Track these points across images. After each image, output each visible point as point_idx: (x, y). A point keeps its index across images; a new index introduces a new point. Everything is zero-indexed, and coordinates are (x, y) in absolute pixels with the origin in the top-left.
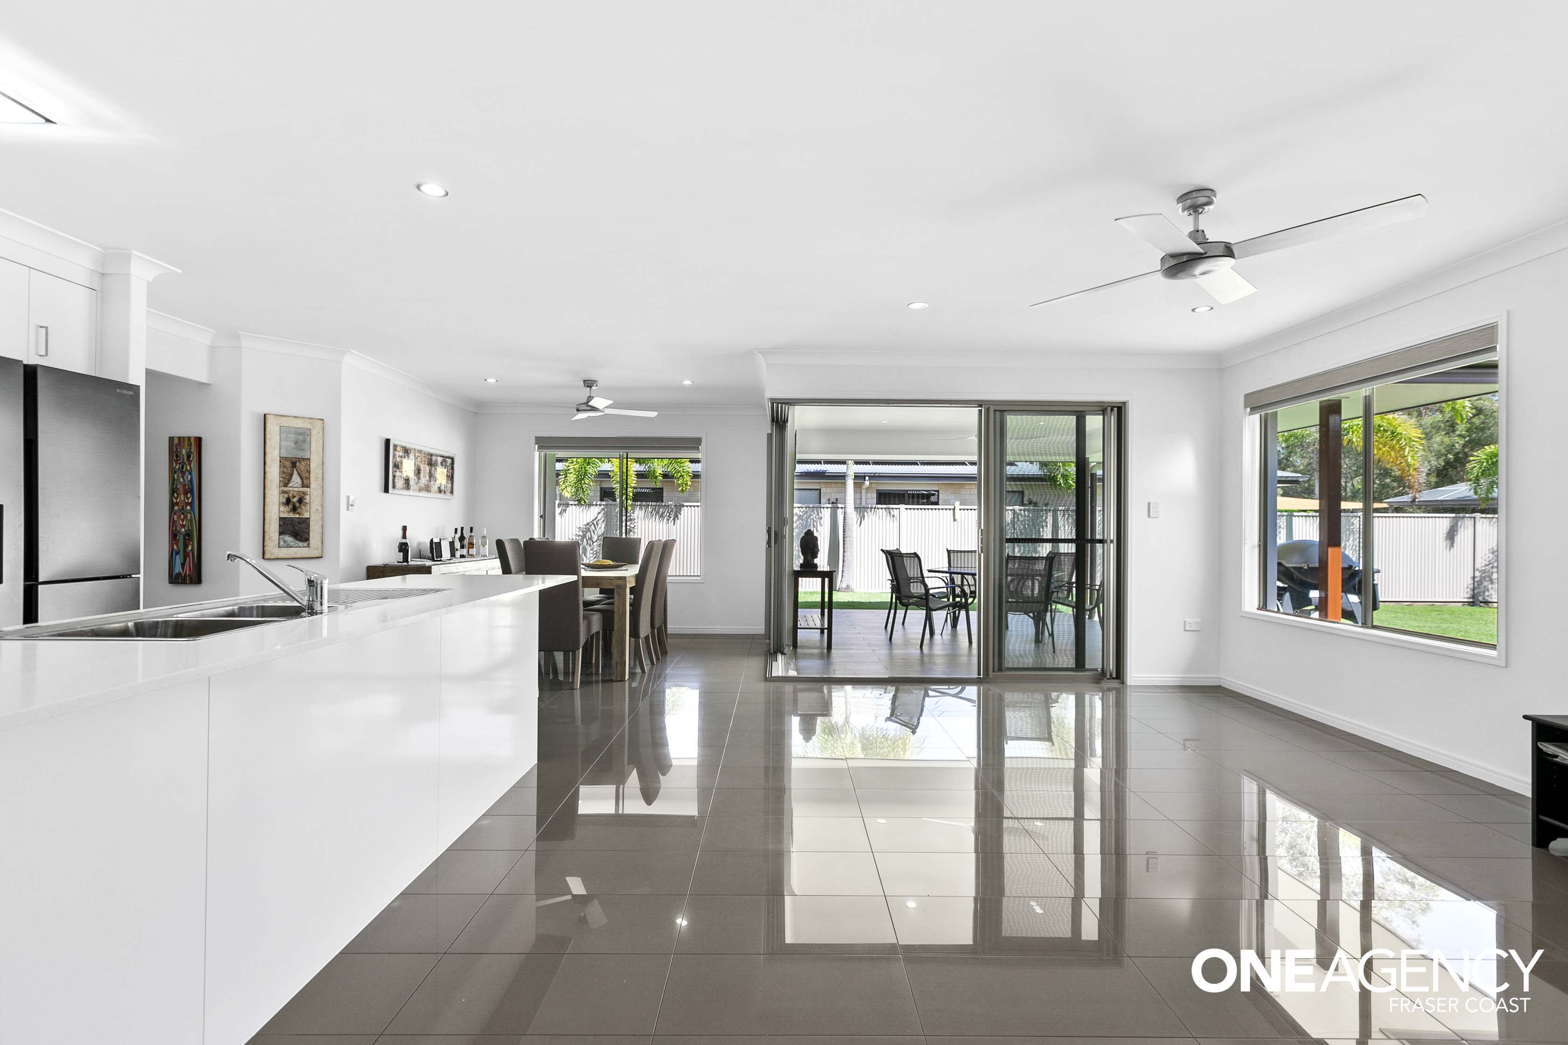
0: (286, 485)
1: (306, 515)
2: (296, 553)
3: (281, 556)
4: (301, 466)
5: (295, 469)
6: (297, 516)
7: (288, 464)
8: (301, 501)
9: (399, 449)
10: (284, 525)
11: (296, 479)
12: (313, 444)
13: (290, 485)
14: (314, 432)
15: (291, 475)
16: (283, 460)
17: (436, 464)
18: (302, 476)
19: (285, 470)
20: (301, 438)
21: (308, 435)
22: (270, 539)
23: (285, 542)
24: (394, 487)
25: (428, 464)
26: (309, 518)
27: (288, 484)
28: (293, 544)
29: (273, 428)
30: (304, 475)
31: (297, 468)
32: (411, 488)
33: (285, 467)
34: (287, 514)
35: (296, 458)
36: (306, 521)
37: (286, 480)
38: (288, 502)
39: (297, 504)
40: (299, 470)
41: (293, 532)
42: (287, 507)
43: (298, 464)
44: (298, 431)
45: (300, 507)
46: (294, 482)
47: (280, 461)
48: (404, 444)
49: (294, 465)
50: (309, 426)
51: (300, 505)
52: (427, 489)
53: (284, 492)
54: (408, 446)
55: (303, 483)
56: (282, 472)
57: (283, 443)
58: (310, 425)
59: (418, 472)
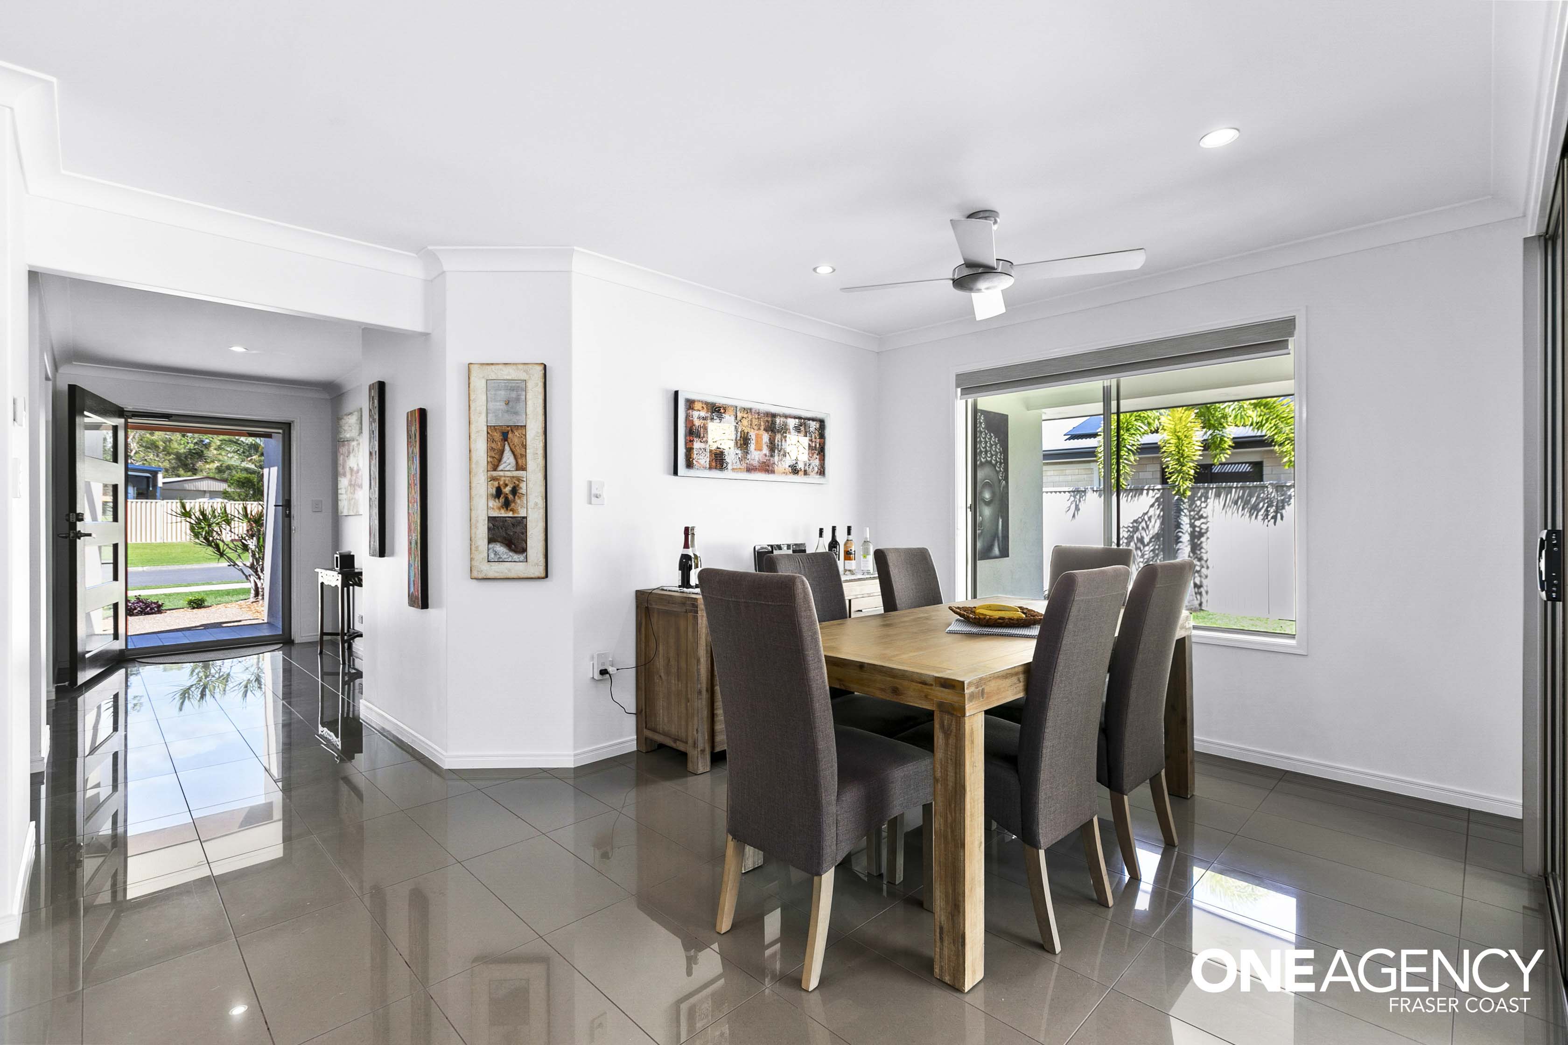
0: (495, 468)
1: (522, 513)
2: (509, 570)
3: (491, 575)
4: (514, 438)
5: (506, 442)
6: (510, 514)
7: (497, 436)
8: (515, 491)
9: (697, 406)
10: (494, 529)
11: (508, 458)
12: (529, 403)
13: (501, 468)
14: (530, 385)
15: (502, 452)
16: (491, 429)
17: (784, 430)
18: (516, 453)
19: (494, 445)
20: (514, 395)
21: (522, 390)
22: (477, 547)
23: (496, 553)
24: (689, 465)
25: (765, 430)
26: (526, 518)
27: (498, 466)
28: (505, 556)
29: (479, 384)
30: (518, 451)
31: (509, 440)
32: (730, 467)
33: (493, 441)
34: (498, 511)
35: (508, 426)
36: (521, 522)
37: (495, 463)
38: (499, 493)
39: (510, 497)
40: (511, 444)
41: (505, 538)
42: (497, 501)
43: (510, 435)
44: (510, 385)
45: (514, 501)
46: (505, 462)
47: (488, 433)
48: (710, 399)
49: (505, 437)
50: (523, 376)
51: (514, 497)
52: (767, 468)
53: (494, 479)
54: (719, 401)
55: (517, 463)
56: (490, 449)
57: (491, 405)
58: (525, 374)
59: (744, 442)
